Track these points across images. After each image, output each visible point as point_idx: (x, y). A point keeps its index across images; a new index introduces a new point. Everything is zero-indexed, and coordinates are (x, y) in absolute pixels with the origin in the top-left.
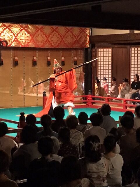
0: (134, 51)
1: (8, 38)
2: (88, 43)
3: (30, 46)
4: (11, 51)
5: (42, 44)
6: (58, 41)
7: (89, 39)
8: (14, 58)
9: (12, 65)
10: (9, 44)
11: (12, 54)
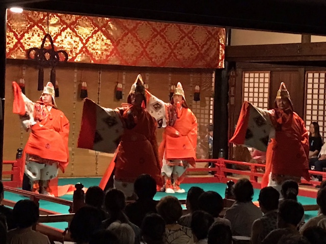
0: (313, 78)
1: (69, 47)
2: (222, 60)
3: (110, 63)
4: (76, 71)
5: (134, 58)
6: (164, 53)
7: (224, 53)
8: (79, 83)
9: (75, 96)
10: (70, 58)
11: (75, 76)
